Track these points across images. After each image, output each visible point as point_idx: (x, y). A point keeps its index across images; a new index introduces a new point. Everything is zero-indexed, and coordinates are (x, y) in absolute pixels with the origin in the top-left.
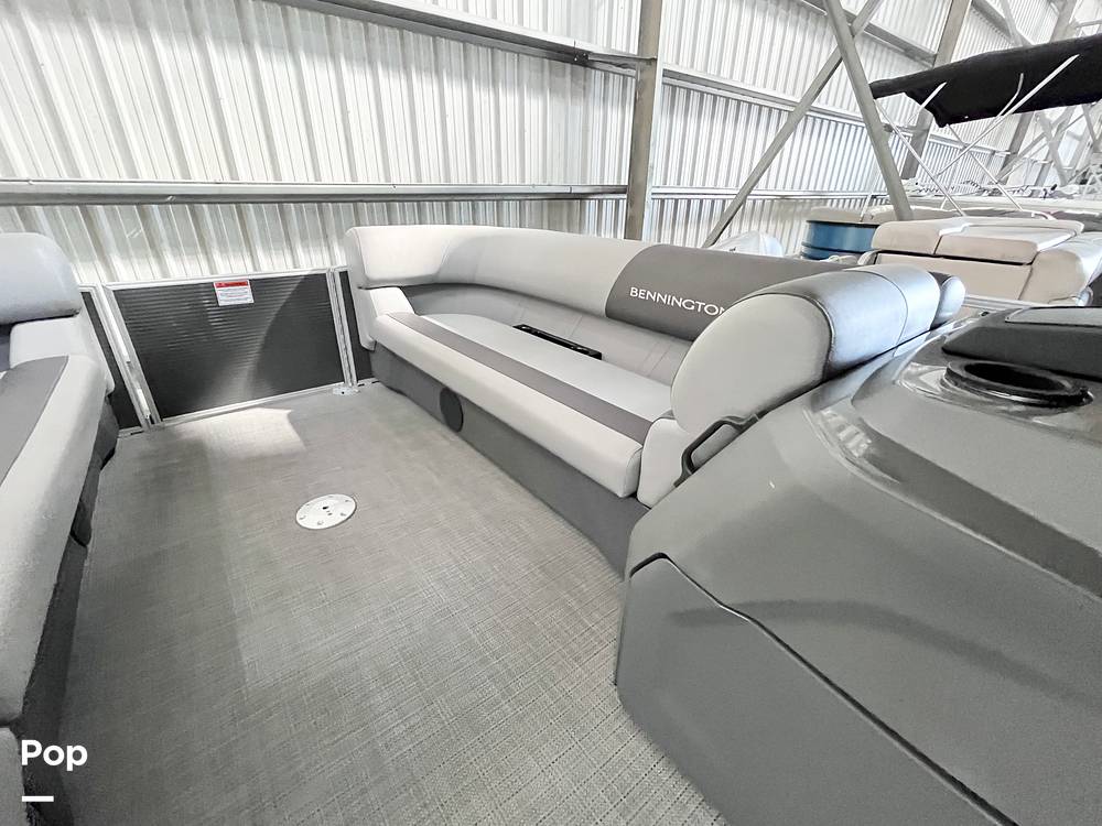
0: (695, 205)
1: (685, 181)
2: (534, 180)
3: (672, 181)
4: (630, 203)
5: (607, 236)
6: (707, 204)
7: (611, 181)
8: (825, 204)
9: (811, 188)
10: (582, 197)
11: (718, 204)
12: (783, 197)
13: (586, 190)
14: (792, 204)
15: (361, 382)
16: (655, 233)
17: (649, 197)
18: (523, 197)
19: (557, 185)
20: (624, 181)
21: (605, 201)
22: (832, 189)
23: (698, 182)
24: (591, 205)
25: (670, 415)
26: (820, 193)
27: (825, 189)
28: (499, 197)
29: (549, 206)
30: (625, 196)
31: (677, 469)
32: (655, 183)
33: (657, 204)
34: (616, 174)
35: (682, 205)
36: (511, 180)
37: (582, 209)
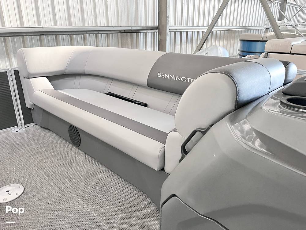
0: (190, 34)
1: (184, 23)
2: (113, 24)
3: (178, 23)
4: (160, 33)
5: (150, 50)
6: (195, 33)
7: (150, 24)
8: (248, 32)
9: (241, 25)
10: (137, 31)
11: (200, 33)
12: (229, 29)
13: (139, 28)
14: (233, 32)
15: (27, 125)
16: (172, 47)
17: (168, 31)
18: (108, 32)
19: (124, 26)
20: (156, 24)
21: (148, 33)
22: (250, 25)
23: (190, 23)
24: (141, 35)
25: (175, 130)
26: (245, 27)
27: (247, 26)
28: (96, 32)
29: (121, 36)
30: (157, 31)
31: (179, 154)
32: (170, 24)
33: (172, 34)
34: (152, 20)
35: (184, 34)
36: (102, 24)
37: (137, 37)
